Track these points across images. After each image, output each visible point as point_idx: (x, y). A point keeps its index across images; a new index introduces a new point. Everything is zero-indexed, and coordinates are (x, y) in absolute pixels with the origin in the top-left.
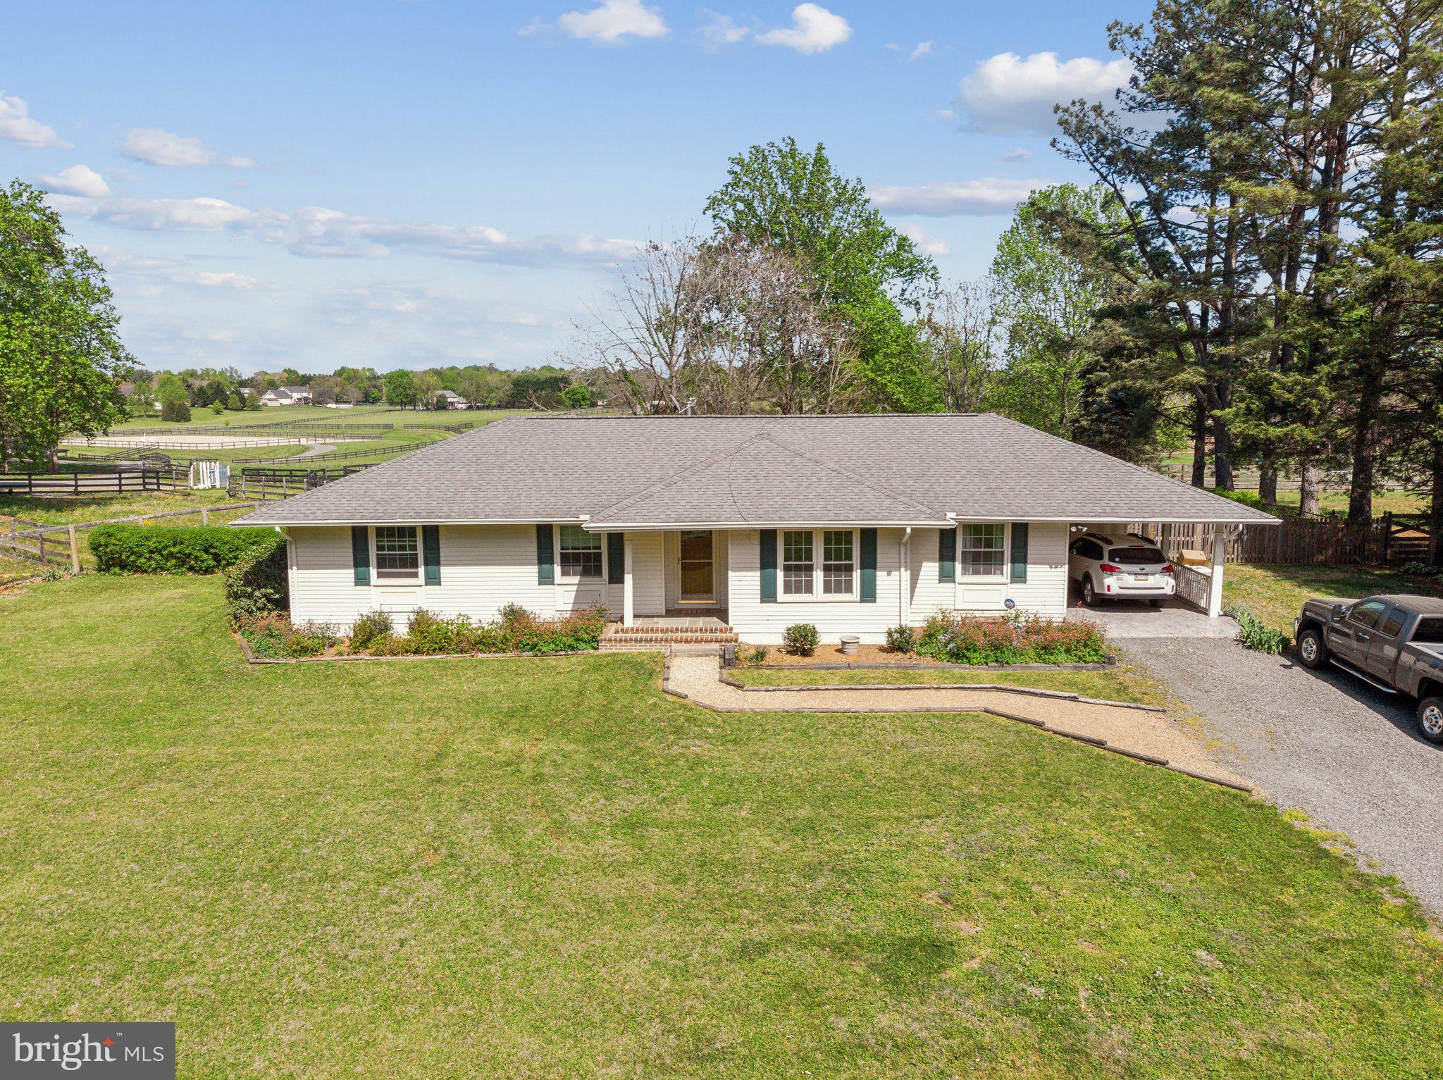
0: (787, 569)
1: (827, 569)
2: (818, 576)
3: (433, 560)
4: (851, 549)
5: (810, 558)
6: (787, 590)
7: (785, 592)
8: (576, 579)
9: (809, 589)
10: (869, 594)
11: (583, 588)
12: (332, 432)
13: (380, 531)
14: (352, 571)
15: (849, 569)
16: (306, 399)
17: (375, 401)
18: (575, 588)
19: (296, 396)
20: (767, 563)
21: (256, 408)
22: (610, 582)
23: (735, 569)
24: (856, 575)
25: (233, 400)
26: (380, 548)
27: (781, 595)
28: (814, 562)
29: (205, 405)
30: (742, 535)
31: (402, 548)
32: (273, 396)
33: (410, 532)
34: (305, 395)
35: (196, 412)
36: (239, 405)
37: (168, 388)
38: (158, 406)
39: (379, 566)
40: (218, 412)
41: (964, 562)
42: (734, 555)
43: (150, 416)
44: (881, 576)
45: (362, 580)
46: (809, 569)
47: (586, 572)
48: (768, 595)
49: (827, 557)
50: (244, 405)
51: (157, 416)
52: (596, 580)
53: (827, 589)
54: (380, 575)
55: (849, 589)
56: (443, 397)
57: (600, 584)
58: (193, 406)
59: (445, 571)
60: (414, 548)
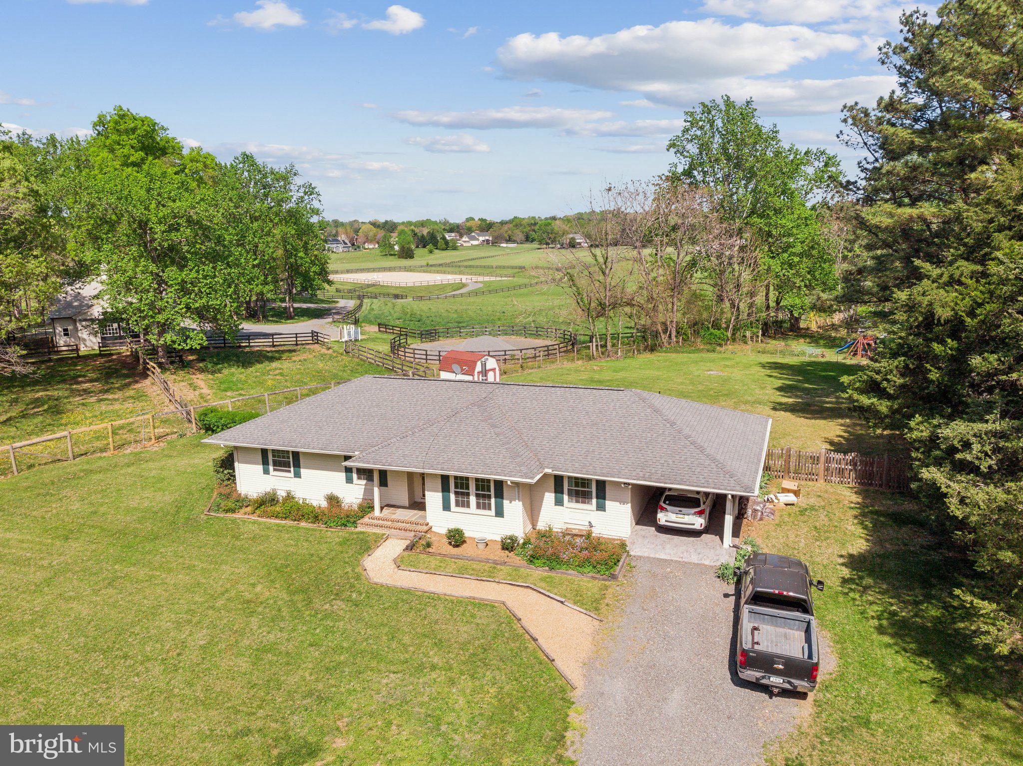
0: (456, 493)
1: (477, 496)
2: (473, 499)
3: (297, 465)
4: (489, 488)
5: (468, 488)
6: (457, 505)
8: (363, 482)
9: (468, 506)
10: (500, 513)
11: (365, 487)
12: (488, 271)
13: (273, 450)
14: (262, 466)
15: (489, 497)
16: (488, 241)
17: (533, 241)
18: (362, 487)
19: (481, 239)
20: (445, 489)
21: (455, 248)
22: (381, 485)
23: (429, 491)
24: (493, 500)
25: (441, 243)
26: (273, 458)
27: (453, 507)
28: (470, 491)
29: (424, 247)
30: (432, 476)
31: (283, 459)
32: (467, 239)
33: (286, 452)
34: (487, 238)
35: (419, 252)
36: (444, 246)
37: (402, 237)
38: (397, 248)
39: (274, 465)
40: (431, 252)
41: (569, 495)
42: (428, 484)
43: (391, 255)
44: (506, 503)
45: (266, 472)
46: (468, 494)
47: (368, 480)
48: (446, 507)
49: (477, 489)
50: (448, 246)
51: (395, 255)
53: (478, 507)
54: (275, 470)
55: (490, 509)
56: (573, 239)
58: (417, 247)
59: (302, 471)
60: (288, 459)
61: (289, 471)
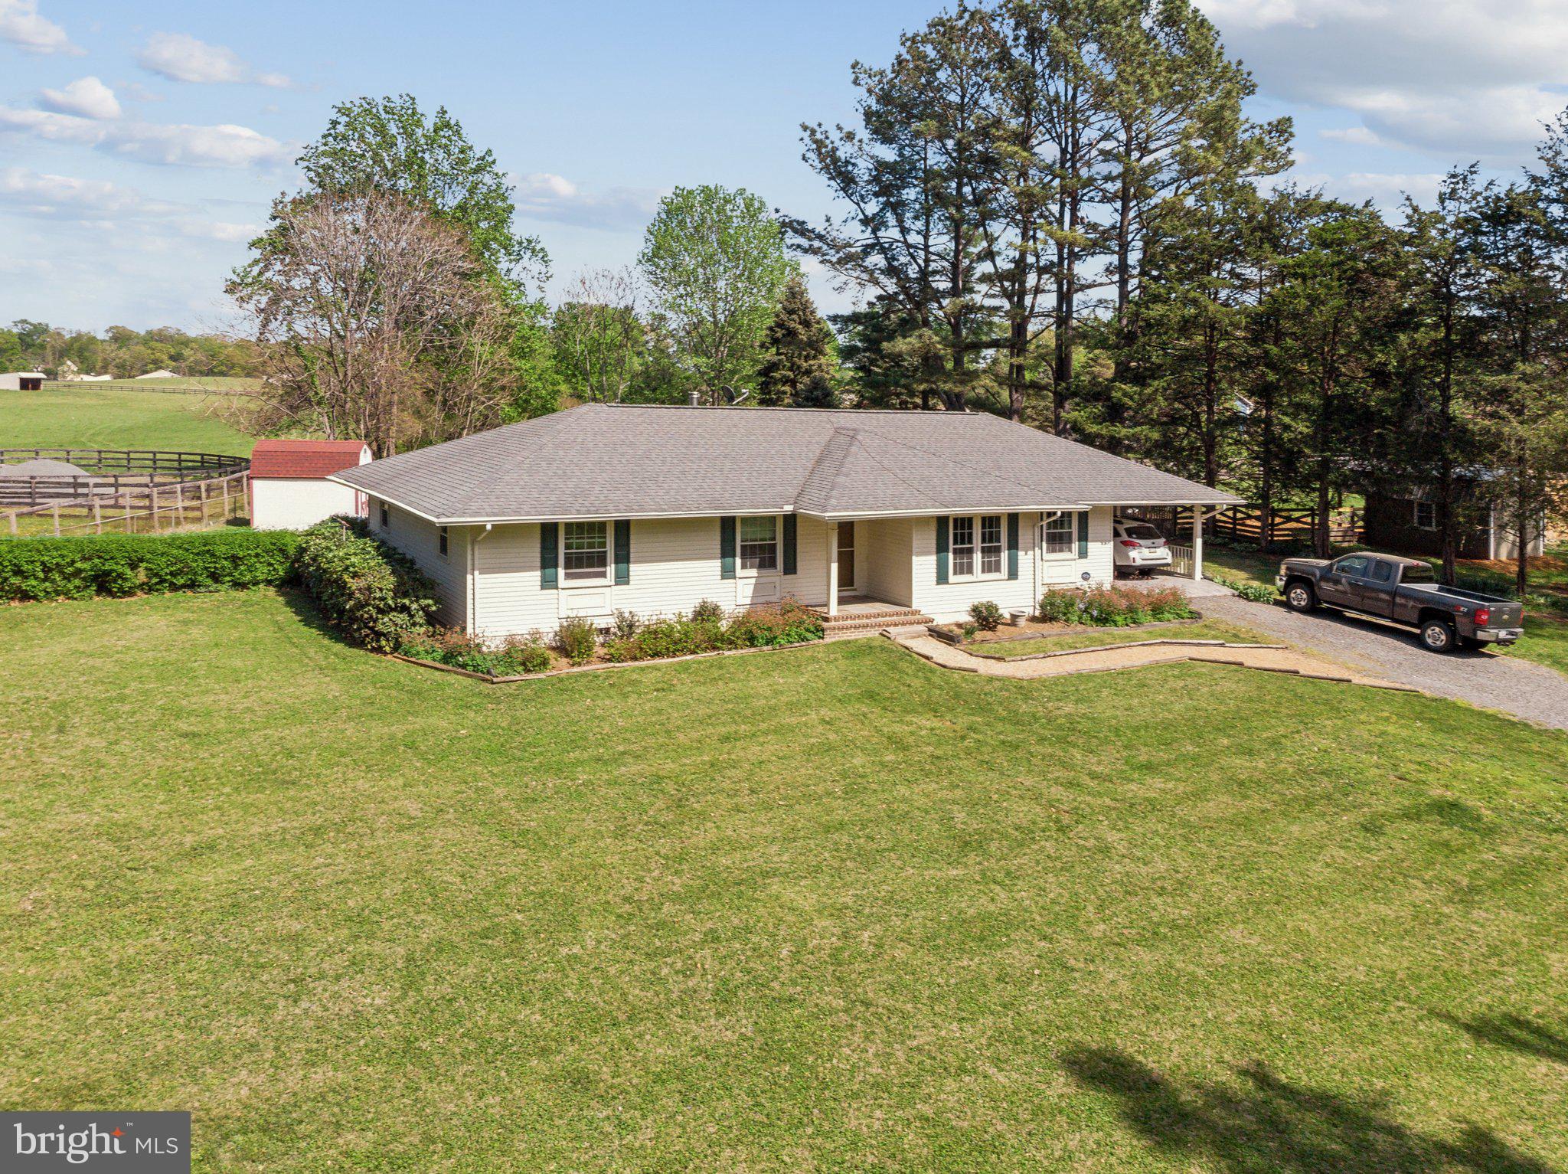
0: (955, 551)
1: (983, 550)
2: (978, 558)
3: (623, 557)
4: (999, 533)
5: (970, 541)
6: (955, 571)
7: (955, 573)
8: (754, 572)
9: (970, 571)
10: (1013, 574)
11: (762, 580)
13: (569, 526)
14: (538, 573)
15: (999, 550)
18: (753, 581)
20: (941, 548)
22: (785, 573)
23: (919, 554)
24: (1004, 556)
26: (568, 547)
27: (952, 578)
28: (974, 545)
30: (922, 521)
31: (591, 545)
33: (600, 527)
39: (567, 567)
41: (1047, 541)
42: (917, 542)
44: (1021, 554)
45: (549, 583)
46: (970, 551)
47: (761, 566)
48: (942, 578)
49: (983, 541)
52: (771, 571)
53: (984, 569)
54: (568, 576)
55: (998, 569)
57: (776, 575)
59: (635, 569)
60: (603, 544)
61: (603, 575)
